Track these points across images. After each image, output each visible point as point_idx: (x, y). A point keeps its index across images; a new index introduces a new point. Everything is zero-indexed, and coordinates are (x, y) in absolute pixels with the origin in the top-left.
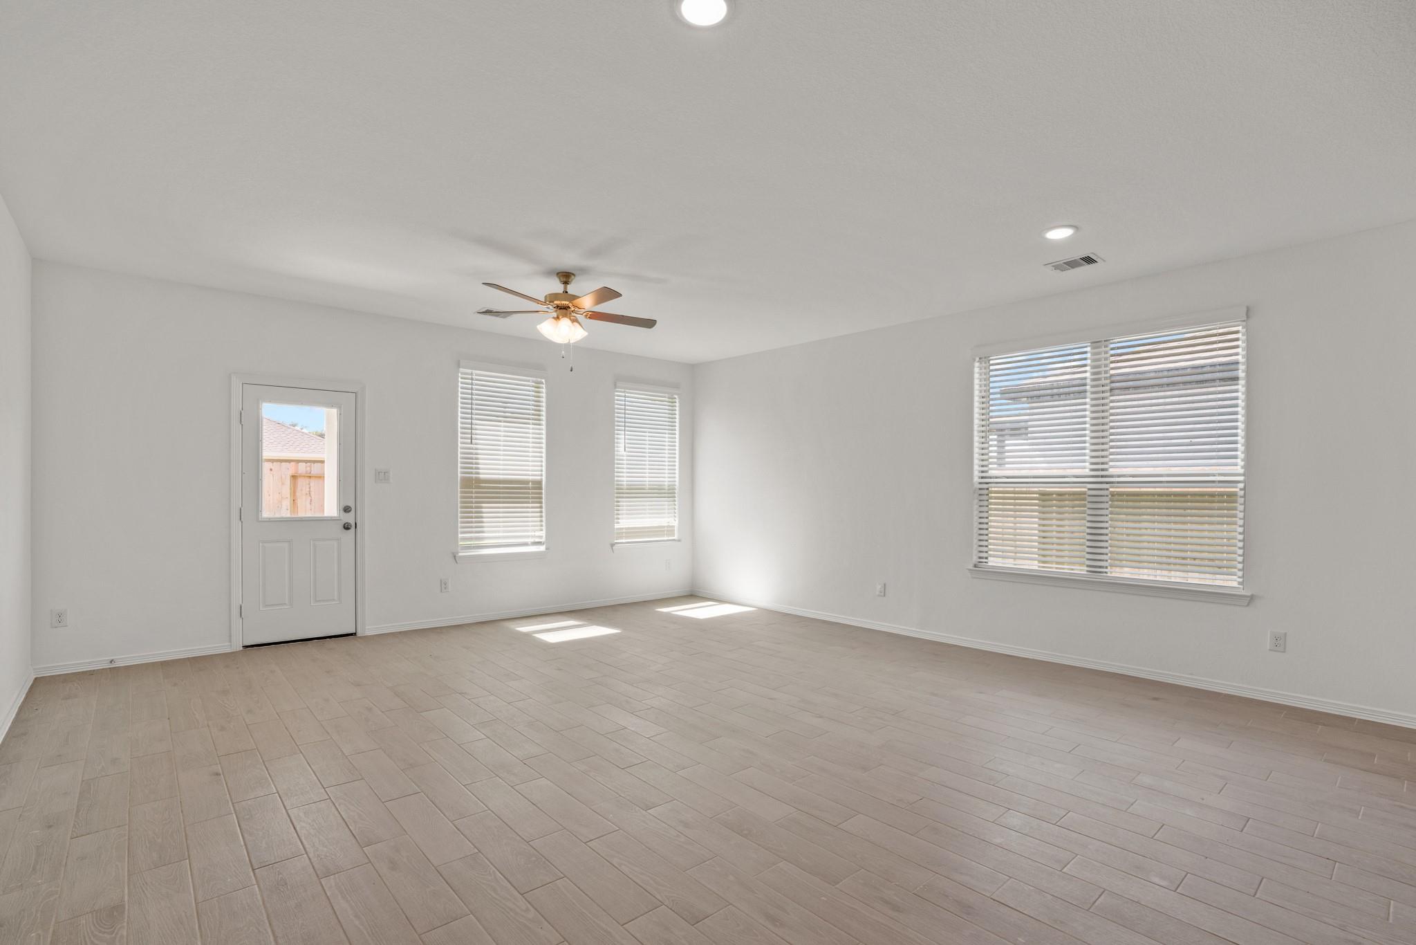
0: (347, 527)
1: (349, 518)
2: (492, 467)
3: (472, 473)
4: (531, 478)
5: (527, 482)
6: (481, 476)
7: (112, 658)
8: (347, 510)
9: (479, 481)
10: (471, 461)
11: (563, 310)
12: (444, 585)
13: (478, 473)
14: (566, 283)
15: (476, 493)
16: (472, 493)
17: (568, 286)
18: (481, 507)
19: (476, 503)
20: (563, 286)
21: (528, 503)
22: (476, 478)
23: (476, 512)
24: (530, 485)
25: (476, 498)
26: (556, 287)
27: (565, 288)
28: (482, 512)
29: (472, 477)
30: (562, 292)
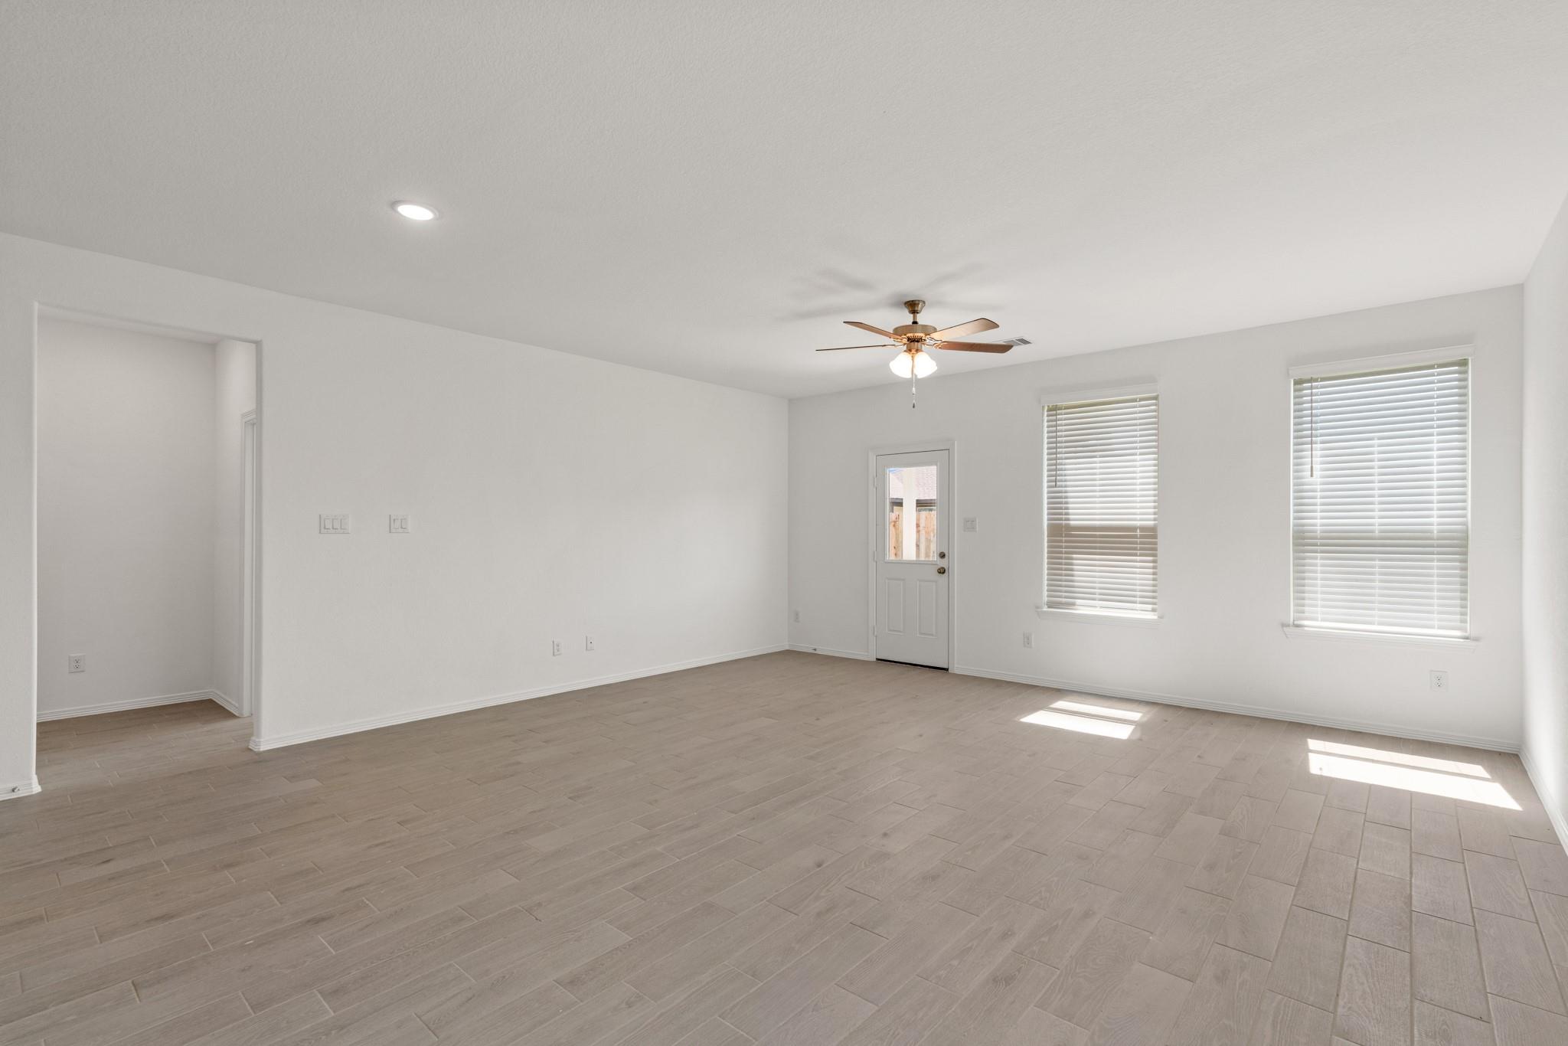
0: (942, 571)
1: (943, 563)
2: (1083, 512)
3: (1061, 519)
4: (1138, 523)
5: (1133, 529)
6: (1072, 523)
7: (816, 647)
8: (942, 556)
9: (1069, 528)
10: (1058, 505)
11: (914, 343)
12: (1027, 640)
13: (1068, 520)
14: (914, 312)
15: (1066, 542)
16: (1061, 541)
17: (918, 315)
18: (1072, 559)
19: (1066, 553)
20: (912, 315)
21: (1136, 555)
22: (1066, 524)
23: (1066, 564)
24: (1138, 533)
25: (1066, 547)
26: (905, 318)
27: (914, 317)
28: (1072, 564)
29: (1061, 524)
30: (911, 323)
